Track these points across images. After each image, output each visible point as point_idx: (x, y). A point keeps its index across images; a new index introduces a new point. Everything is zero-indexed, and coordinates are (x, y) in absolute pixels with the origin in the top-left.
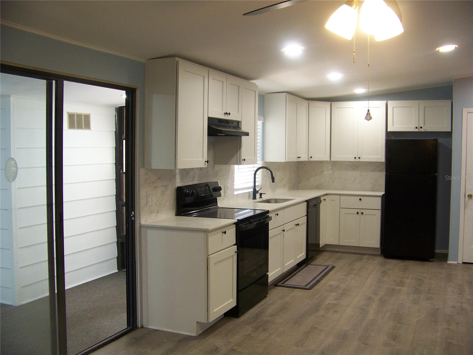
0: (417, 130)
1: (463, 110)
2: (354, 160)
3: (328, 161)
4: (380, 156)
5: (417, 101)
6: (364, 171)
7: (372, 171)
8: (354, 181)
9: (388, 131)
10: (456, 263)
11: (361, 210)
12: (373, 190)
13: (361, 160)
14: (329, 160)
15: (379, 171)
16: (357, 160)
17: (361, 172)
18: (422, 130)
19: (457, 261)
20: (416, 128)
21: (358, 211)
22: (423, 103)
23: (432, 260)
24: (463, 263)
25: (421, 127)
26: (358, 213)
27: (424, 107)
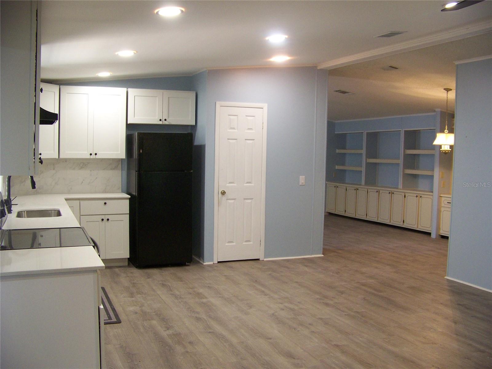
0: (161, 123)
1: (217, 103)
2: (88, 157)
3: (56, 159)
4: (120, 152)
5: (161, 90)
6: (93, 170)
7: (104, 169)
8: (82, 182)
9: (128, 123)
10: (212, 263)
11: (106, 216)
12: (105, 192)
13: (97, 157)
14: (57, 157)
15: (111, 169)
16: (93, 156)
17: (91, 171)
18: (166, 123)
19: (213, 261)
20: (160, 120)
21: (103, 217)
22: (167, 93)
23: (188, 264)
24: (218, 262)
25: (165, 120)
26: (103, 220)
27: (168, 97)
